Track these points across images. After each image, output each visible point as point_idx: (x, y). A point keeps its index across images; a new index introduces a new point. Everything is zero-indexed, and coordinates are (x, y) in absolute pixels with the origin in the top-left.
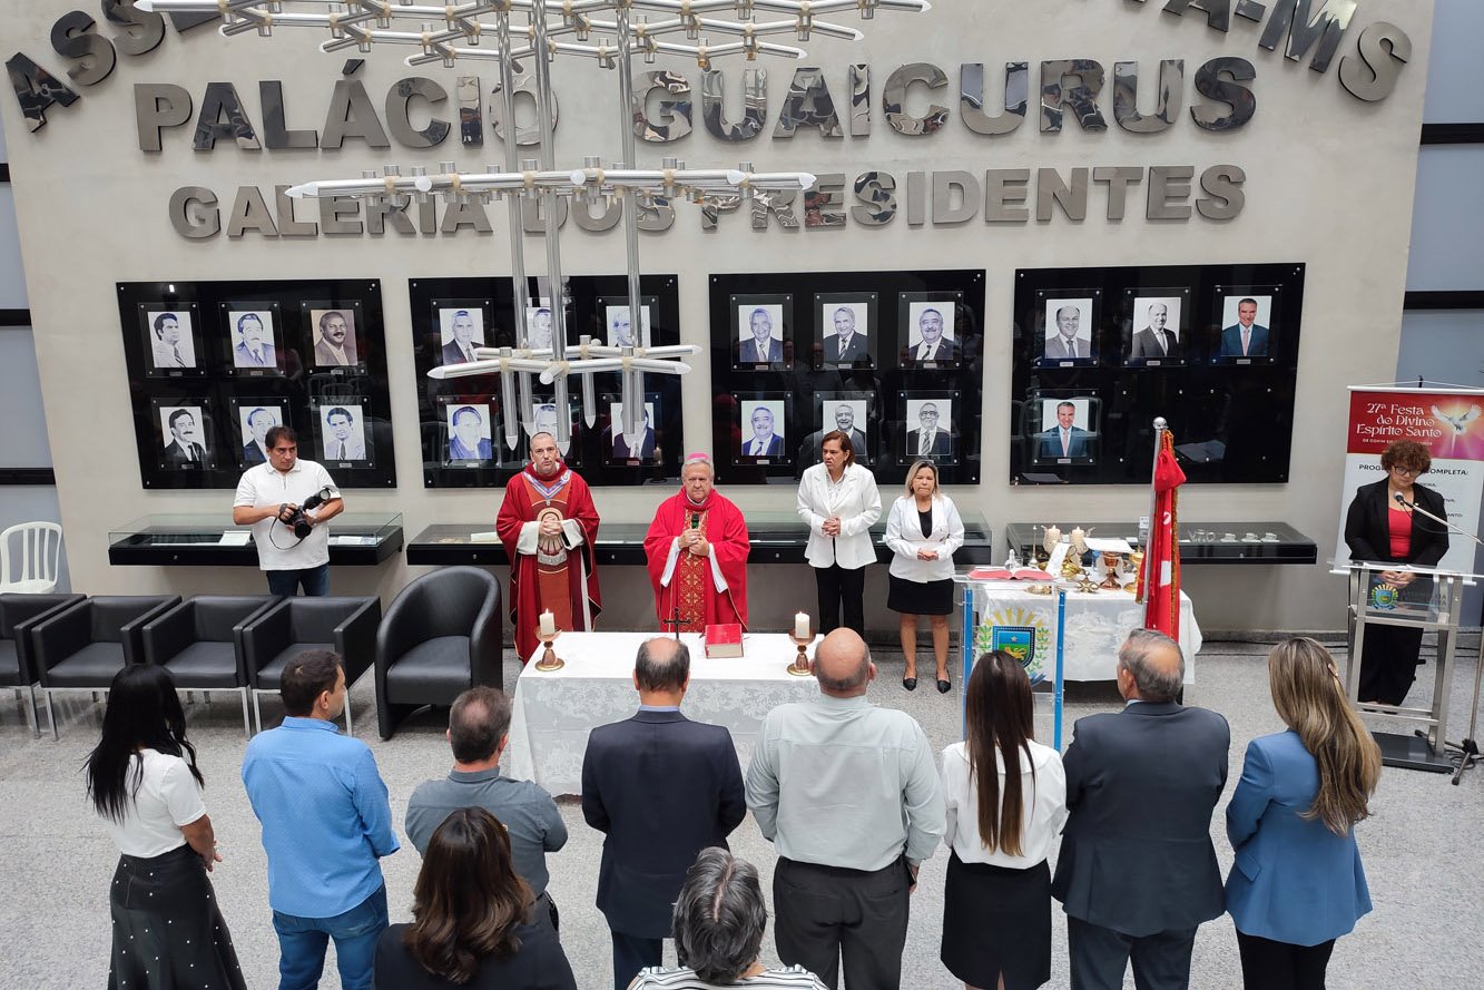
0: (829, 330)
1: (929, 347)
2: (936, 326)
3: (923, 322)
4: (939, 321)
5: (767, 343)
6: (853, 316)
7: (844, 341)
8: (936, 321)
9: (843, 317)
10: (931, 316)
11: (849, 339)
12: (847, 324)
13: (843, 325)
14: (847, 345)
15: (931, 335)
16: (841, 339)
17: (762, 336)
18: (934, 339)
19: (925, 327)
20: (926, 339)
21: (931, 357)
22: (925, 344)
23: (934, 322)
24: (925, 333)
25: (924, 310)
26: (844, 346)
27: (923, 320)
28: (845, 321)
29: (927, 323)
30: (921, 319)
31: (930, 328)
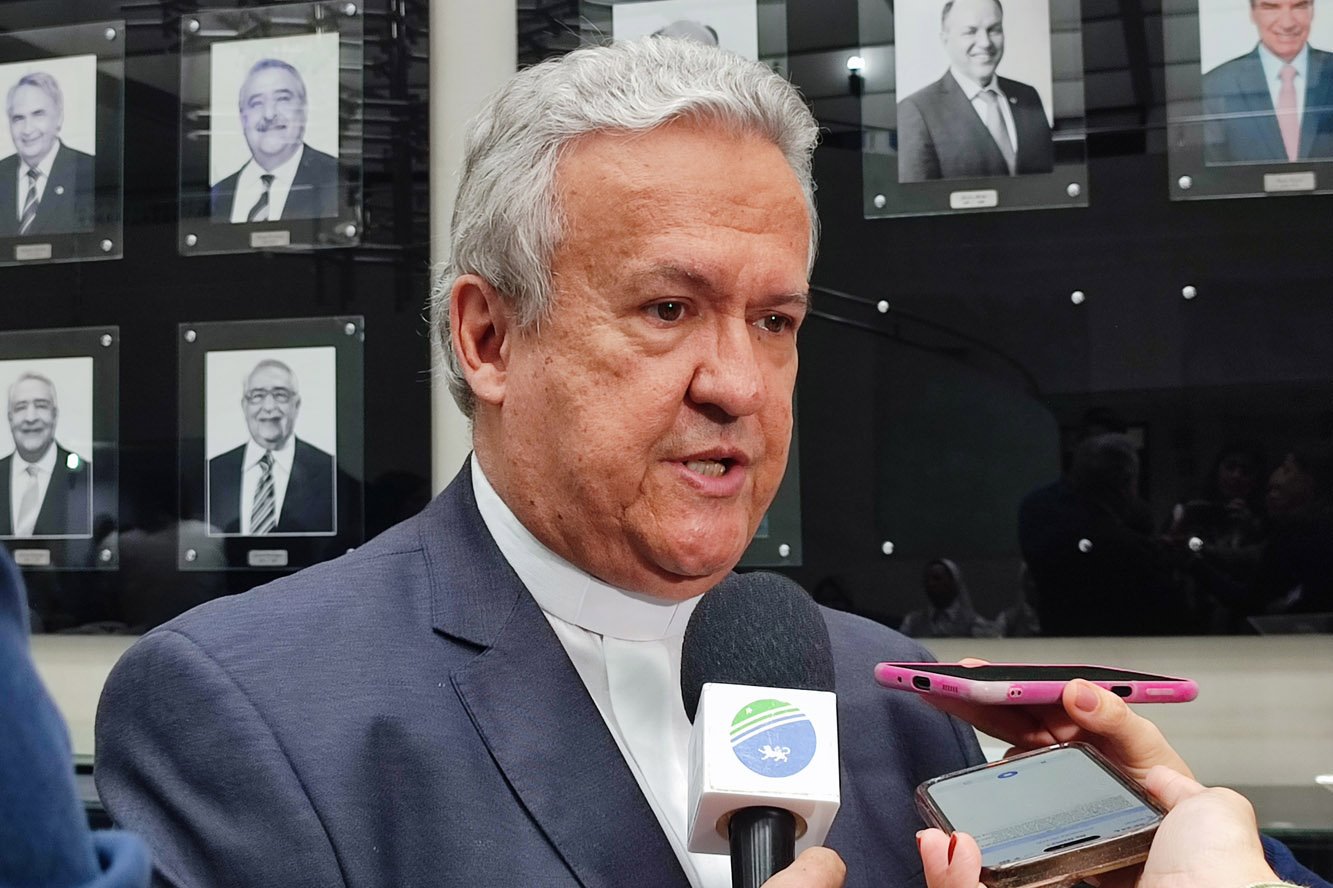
1: (267, 179)
2: (286, 111)
3: (249, 102)
4: (295, 95)
6: (56, 98)
7: (32, 174)
8: (285, 95)
9: (31, 99)
10: (271, 81)
11: (45, 167)
12: (42, 124)
13: (33, 126)
14: (41, 185)
15: (273, 141)
16: (24, 169)
18: (282, 155)
19: (256, 117)
20: (258, 155)
21: (274, 212)
22: (254, 173)
23: (280, 99)
24: (255, 135)
25: (252, 63)
26: (33, 192)
27: (250, 95)
28: (37, 113)
29: (259, 103)
30: (244, 89)
31: (268, 121)
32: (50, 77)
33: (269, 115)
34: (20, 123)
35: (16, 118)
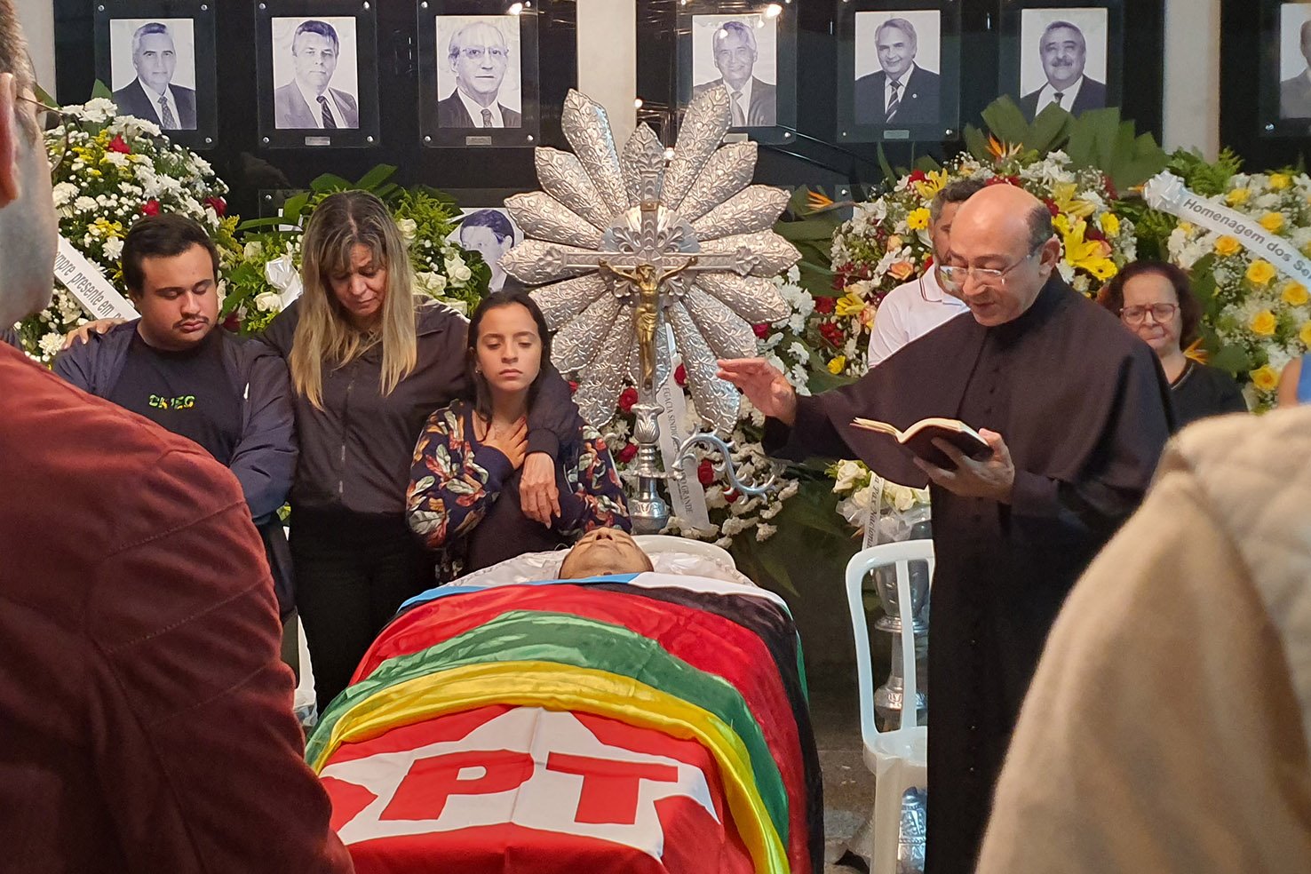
0: (865, 63)
1: (1059, 95)
2: (1072, 55)
3: (1046, 47)
4: (1078, 46)
5: (747, 90)
6: (912, 36)
7: (895, 85)
8: (1071, 45)
9: (893, 36)
10: (1061, 36)
11: (904, 80)
12: (902, 52)
13: (894, 53)
14: (901, 92)
15: (1062, 73)
16: (888, 81)
17: (737, 76)
18: (1069, 81)
19: (1051, 57)
20: (1052, 80)
22: (1049, 92)
23: (1068, 47)
24: (1051, 69)
25: (1049, 24)
26: (895, 96)
27: (1047, 44)
28: (898, 45)
29: (1054, 48)
30: (1043, 41)
31: (1059, 60)
32: (906, 21)
33: (1061, 56)
34: (885, 51)
35: (881, 48)
